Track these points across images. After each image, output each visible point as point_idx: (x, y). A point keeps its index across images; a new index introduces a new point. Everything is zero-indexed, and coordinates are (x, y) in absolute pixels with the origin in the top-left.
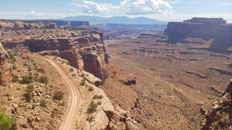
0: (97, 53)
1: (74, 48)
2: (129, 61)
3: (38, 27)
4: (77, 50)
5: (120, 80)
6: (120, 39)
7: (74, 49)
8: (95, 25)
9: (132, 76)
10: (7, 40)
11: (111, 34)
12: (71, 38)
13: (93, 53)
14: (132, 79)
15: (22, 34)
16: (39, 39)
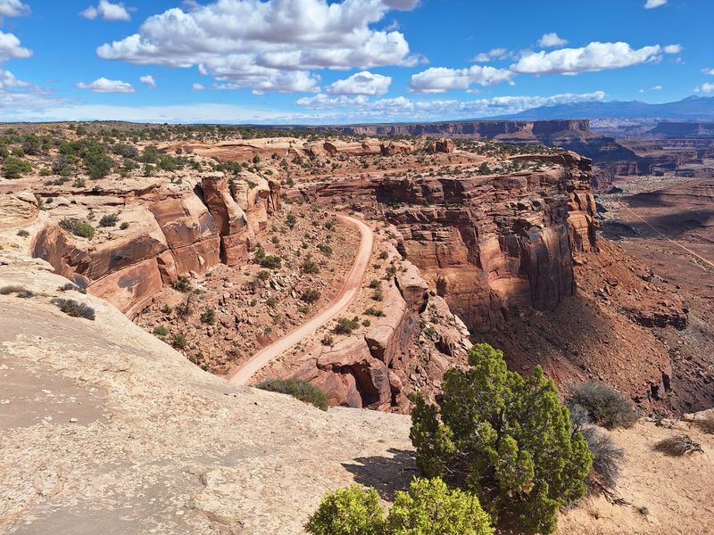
0: (543, 220)
1: (475, 202)
2: (705, 251)
3: (410, 149)
4: (484, 208)
5: (624, 308)
6: (690, 173)
7: (474, 205)
8: (610, 129)
9: (675, 301)
10: (336, 181)
11: (663, 158)
12: (475, 177)
13: (528, 220)
14: (673, 311)
15: (371, 167)
16: (398, 179)
